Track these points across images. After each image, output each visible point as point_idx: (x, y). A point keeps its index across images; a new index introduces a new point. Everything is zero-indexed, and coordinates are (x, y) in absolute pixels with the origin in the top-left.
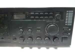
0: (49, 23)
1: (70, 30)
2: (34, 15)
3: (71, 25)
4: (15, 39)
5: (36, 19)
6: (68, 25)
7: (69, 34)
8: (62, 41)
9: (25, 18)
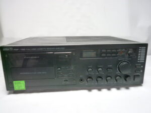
0: (121, 61)
1: (142, 67)
2: (106, 53)
3: (143, 61)
4: (81, 80)
5: (108, 57)
6: (141, 62)
7: (141, 71)
8: (134, 80)
9: (95, 56)
